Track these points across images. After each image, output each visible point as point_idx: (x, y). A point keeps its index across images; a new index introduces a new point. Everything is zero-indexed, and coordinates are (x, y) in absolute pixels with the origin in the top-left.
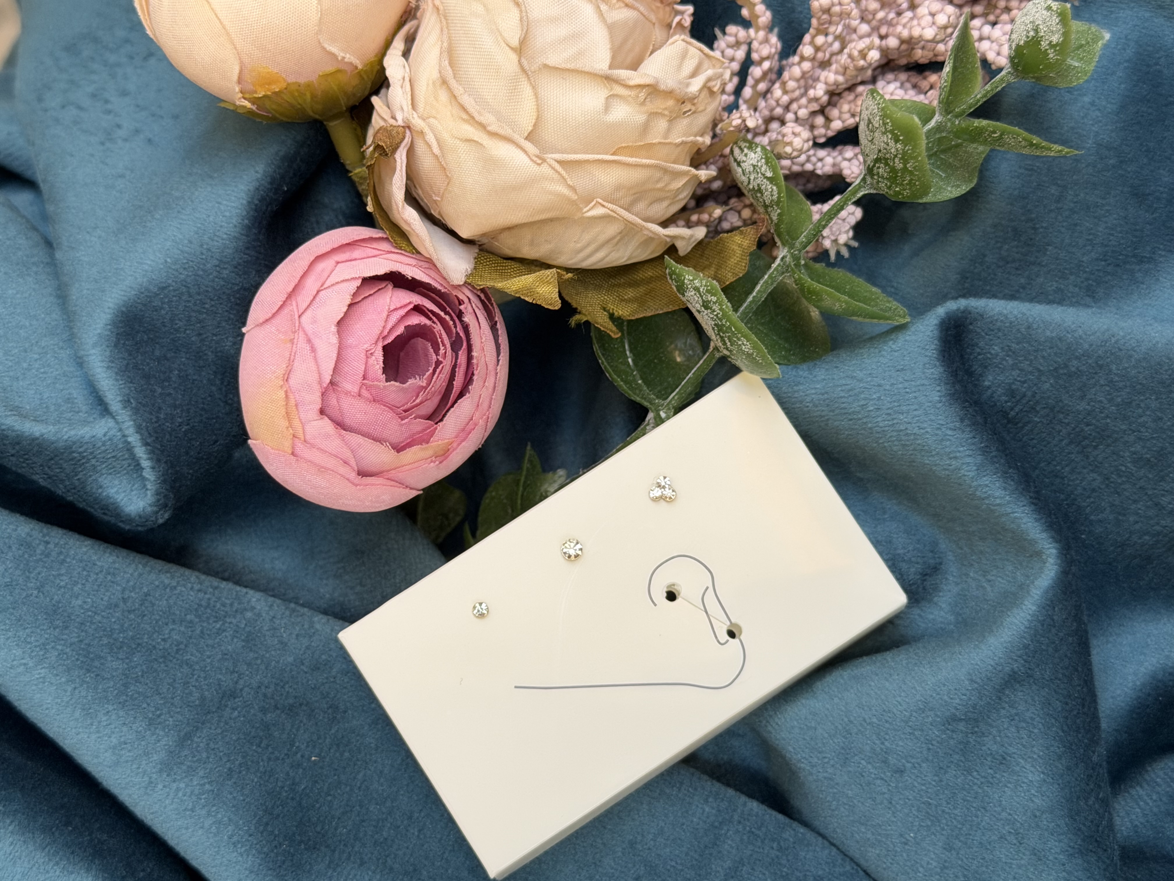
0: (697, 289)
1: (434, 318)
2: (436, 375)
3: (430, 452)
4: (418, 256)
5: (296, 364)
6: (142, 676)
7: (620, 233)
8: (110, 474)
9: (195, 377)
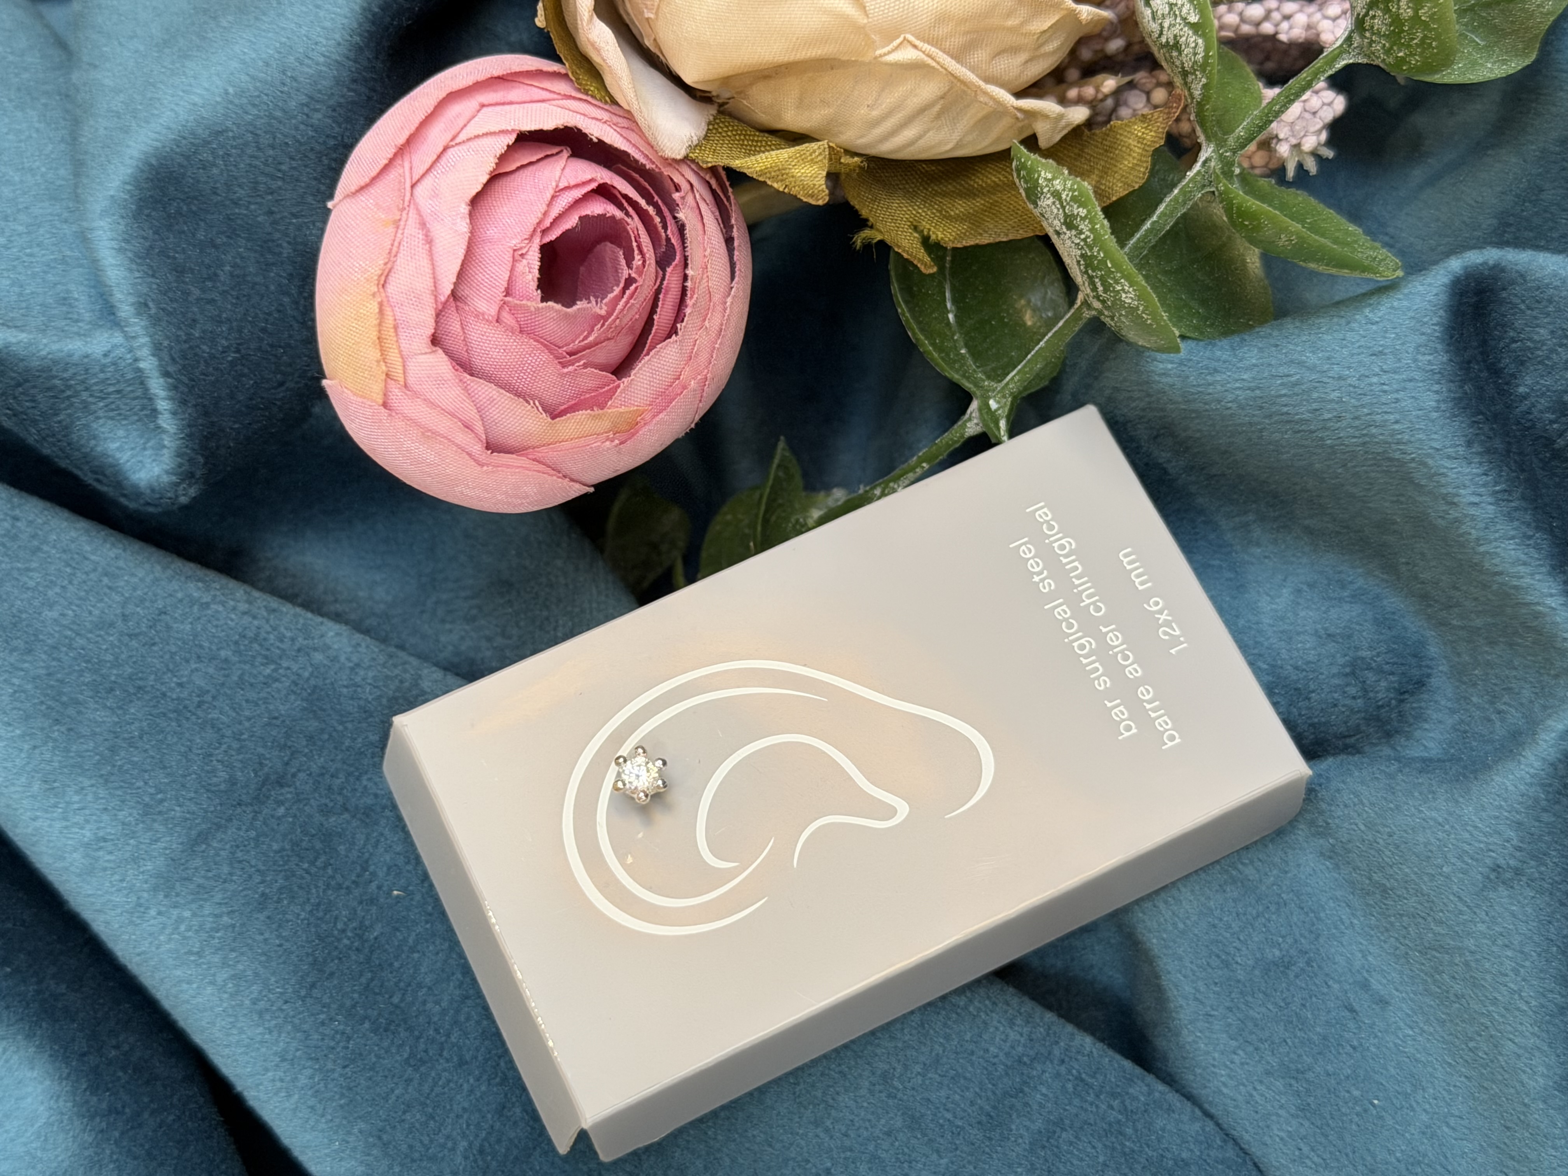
0: (1057, 195)
1: (630, 210)
2: (624, 300)
3: (606, 424)
4: (614, 108)
5: (400, 260)
6: (141, 738)
7: (942, 98)
8: (112, 418)
9: (259, 279)
